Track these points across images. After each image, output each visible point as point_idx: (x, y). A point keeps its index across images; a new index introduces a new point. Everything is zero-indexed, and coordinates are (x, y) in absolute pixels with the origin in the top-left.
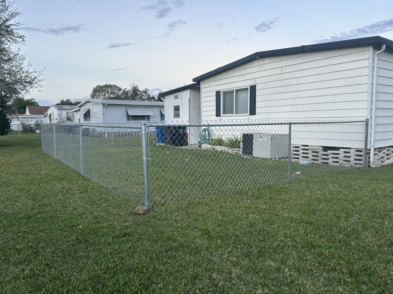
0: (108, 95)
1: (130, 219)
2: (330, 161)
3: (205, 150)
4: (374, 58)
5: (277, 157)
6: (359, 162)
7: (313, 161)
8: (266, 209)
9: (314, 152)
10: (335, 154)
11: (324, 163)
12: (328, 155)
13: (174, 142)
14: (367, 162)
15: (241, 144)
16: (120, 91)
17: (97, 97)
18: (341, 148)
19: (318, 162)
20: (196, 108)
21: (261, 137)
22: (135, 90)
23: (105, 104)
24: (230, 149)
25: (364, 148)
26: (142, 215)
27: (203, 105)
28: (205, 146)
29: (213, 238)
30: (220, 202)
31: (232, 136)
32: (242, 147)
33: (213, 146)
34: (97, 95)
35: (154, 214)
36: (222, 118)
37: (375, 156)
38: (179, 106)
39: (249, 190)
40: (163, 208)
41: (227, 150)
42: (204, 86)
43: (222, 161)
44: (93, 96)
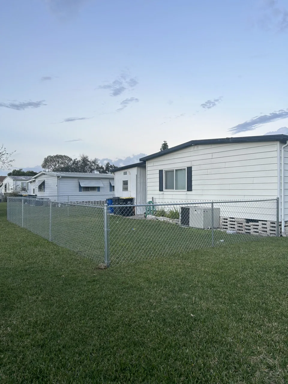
0: (58, 165)
1: (95, 271)
2: (252, 231)
3: (150, 221)
4: (281, 150)
5: (209, 227)
6: (274, 232)
7: (238, 231)
8: (190, 266)
9: (239, 223)
10: (255, 225)
11: (247, 232)
12: (250, 226)
13: (122, 213)
14: (279, 233)
15: (180, 215)
16: (70, 161)
17: (48, 167)
18: (259, 220)
19: (243, 232)
20: (142, 183)
21: (196, 210)
22: (85, 160)
23: (59, 177)
24: (171, 220)
25: (276, 221)
26: (103, 269)
27: (148, 181)
28: (150, 217)
29: (151, 283)
30: (159, 261)
31: (174, 209)
32: (180, 218)
33: (157, 217)
34: (48, 165)
35: (112, 269)
36: (164, 192)
37: (285, 227)
38: (127, 181)
39: (181, 253)
40: (118, 265)
41: (169, 220)
42: (149, 165)
43: (164, 231)
44: (44, 166)
